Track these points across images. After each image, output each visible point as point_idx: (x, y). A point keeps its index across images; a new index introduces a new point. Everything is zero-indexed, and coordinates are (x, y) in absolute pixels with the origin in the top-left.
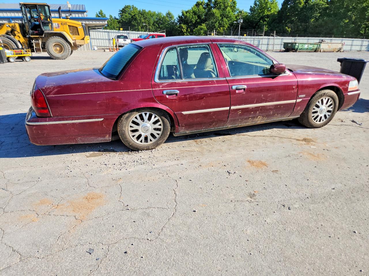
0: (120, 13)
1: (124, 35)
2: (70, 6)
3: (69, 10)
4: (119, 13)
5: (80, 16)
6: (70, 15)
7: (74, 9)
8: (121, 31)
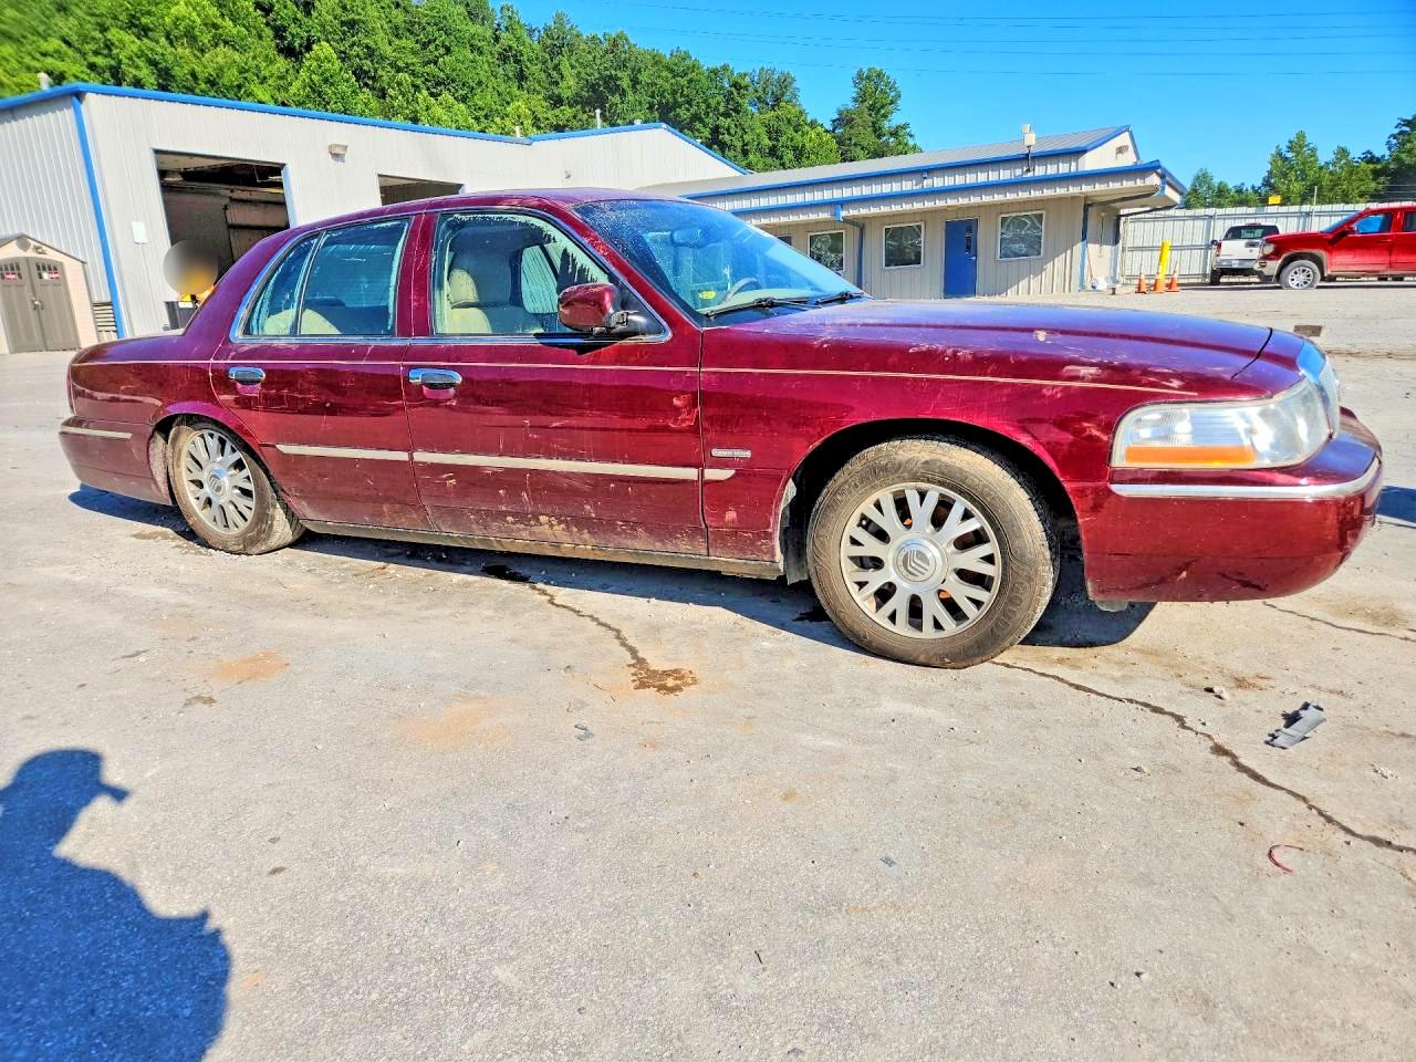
0: (1402, 133)
1: (1264, 222)
2: (1031, 139)
3: (1027, 155)
4: (1397, 131)
5: (1064, 168)
6: (1028, 171)
7: (1048, 148)
8: (1270, 209)
